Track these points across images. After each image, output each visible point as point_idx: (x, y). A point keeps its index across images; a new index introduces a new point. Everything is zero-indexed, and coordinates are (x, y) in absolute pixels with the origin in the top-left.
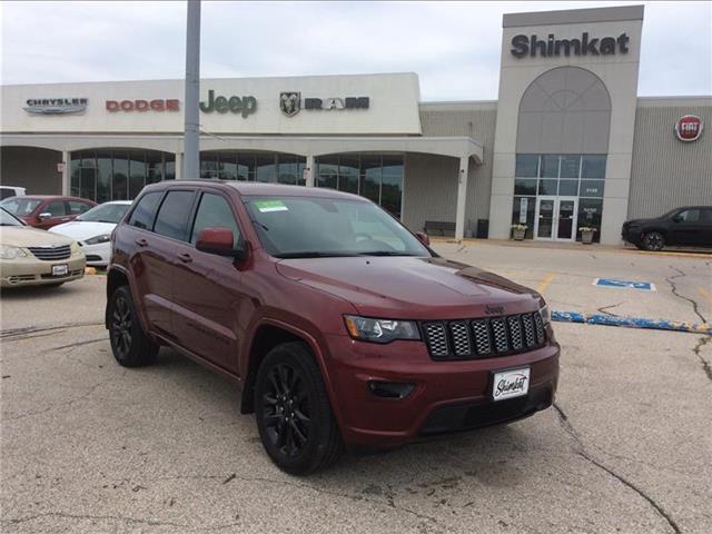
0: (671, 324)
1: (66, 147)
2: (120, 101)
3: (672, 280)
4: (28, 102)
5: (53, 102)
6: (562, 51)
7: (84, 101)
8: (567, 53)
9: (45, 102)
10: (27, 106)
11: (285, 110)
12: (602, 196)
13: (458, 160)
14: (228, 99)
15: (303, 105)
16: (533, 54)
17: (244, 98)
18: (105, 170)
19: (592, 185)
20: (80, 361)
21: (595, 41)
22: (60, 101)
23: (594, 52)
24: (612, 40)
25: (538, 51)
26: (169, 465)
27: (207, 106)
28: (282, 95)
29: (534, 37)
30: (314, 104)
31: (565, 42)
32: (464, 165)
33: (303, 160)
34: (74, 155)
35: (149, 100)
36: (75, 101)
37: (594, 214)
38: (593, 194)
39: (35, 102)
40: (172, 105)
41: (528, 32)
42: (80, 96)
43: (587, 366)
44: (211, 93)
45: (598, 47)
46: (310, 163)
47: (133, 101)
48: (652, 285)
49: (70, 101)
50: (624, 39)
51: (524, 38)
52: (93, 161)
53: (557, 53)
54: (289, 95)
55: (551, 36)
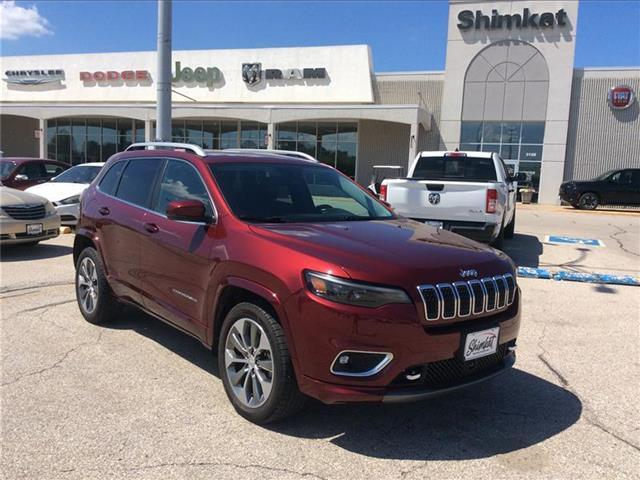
0: (634, 279)
1: (43, 115)
2: (92, 72)
3: (617, 237)
4: (7, 73)
5: (30, 73)
6: (505, 24)
7: (59, 72)
8: (509, 26)
9: (23, 73)
10: (6, 77)
11: (247, 80)
12: (540, 159)
13: (408, 127)
14: (194, 69)
15: (264, 76)
16: (478, 27)
17: (209, 69)
18: (80, 138)
19: (531, 149)
20: (53, 323)
21: (535, 15)
22: (37, 72)
23: (534, 25)
24: (551, 15)
25: (483, 24)
26: (152, 448)
27: (174, 76)
28: (244, 66)
29: (479, 12)
30: (275, 75)
31: (508, 16)
32: (414, 132)
33: (264, 127)
34: (51, 123)
35: (120, 71)
36: (51, 72)
37: (533, 176)
38: (533, 158)
39: (14, 73)
40: (142, 77)
41: (473, 8)
42: (56, 68)
43: (568, 323)
44: (178, 64)
45: (537, 20)
46: (271, 130)
47: (105, 72)
48: (600, 242)
49: (46, 72)
50: (562, 14)
51: (470, 13)
52: (68, 128)
53: (500, 26)
54: (250, 66)
55: (494, 11)
